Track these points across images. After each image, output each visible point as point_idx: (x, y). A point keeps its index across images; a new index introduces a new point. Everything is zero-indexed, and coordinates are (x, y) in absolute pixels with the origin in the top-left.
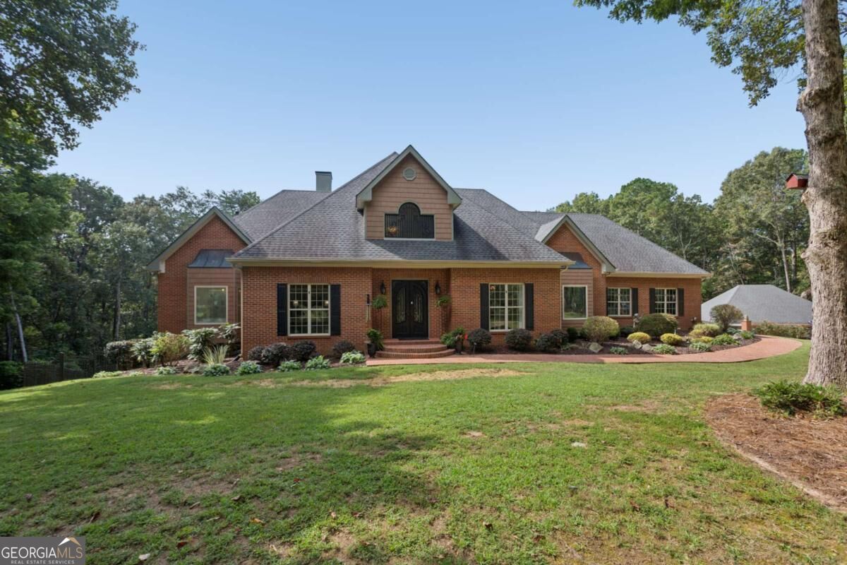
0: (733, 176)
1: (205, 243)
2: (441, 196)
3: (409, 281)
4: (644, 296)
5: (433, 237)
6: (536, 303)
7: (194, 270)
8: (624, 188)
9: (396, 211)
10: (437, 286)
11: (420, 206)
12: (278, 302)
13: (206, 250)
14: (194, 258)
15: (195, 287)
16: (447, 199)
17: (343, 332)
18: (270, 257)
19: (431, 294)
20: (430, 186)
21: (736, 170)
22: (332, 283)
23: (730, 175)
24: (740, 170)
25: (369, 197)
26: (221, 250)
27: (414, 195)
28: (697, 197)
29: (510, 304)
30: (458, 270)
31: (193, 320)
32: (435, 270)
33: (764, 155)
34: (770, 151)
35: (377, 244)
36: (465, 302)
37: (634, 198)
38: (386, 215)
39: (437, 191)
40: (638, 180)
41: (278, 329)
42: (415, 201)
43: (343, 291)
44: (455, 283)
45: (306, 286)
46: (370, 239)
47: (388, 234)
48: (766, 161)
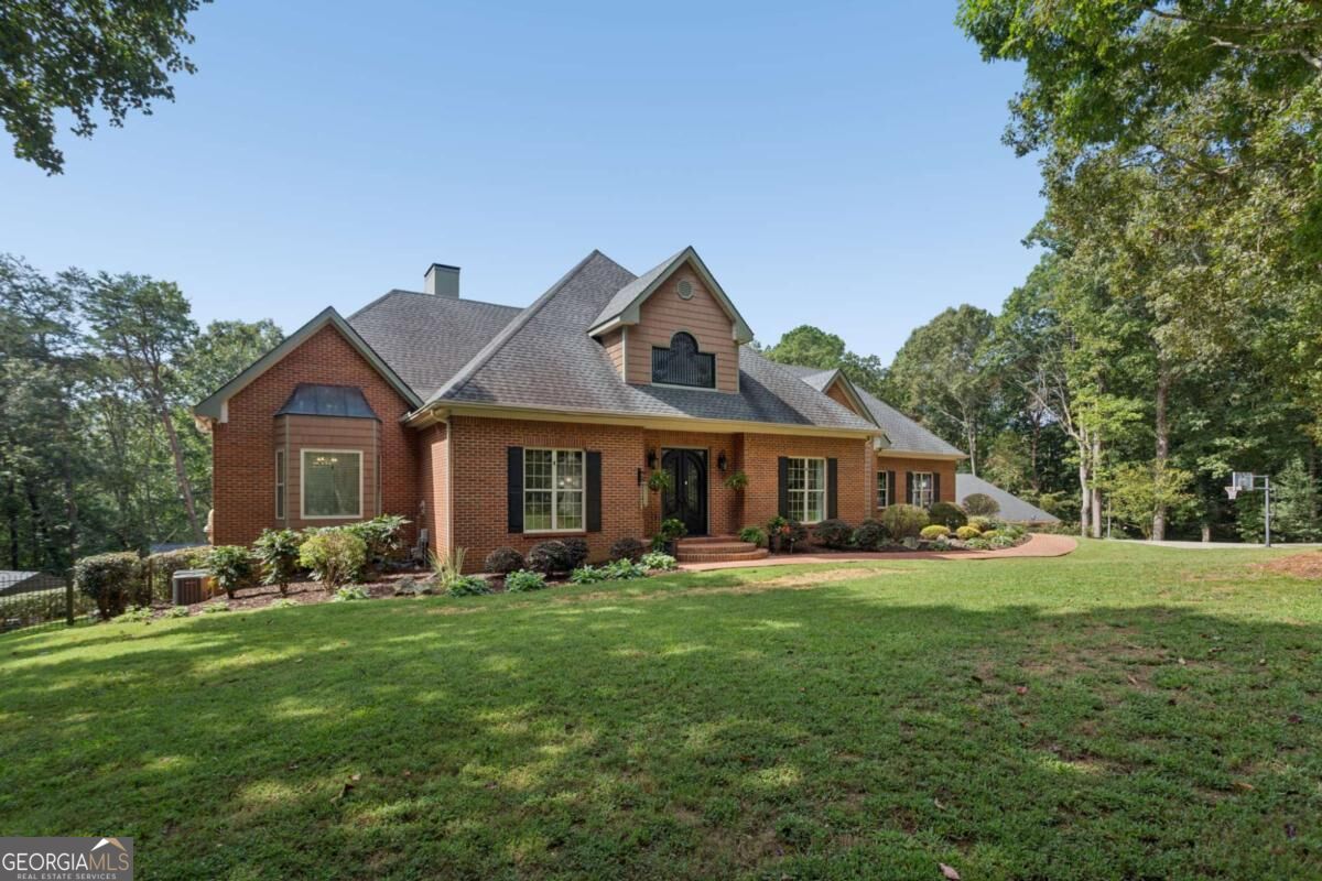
0: (920, 335)
1: (305, 373)
2: (726, 329)
3: (683, 451)
4: (901, 481)
5: (714, 386)
6: (840, 485)
7: (299, 420)
8: (786, 337)
9: (667, 343)
10: (721, 460)
11: (699, 339)
12: (509, 478)
13: (310, 385)
14: (287, 397)
15: (302, 451)
16: (731, 332)
17: (604, 527)
18: (501, 402)
19: (713, 470)
20: (711, 311)
21: (922, 328)
22: (589, 448)
23: (914, 333)
24: (927, 328)
25: (635, 319)
26: (337, 386)
27: (690, 322)
28: (874, 359)
29: (810, 487)
30: (754, 436)
31: (299, 511)
32: (717, 436)
33: (952, 312)
34: (957, 308)
35: (647, 392)
36: (762, 483)
37: (805, 353)
38: (654, 348)
39: (719, 320)
40: (804, 329)
41: (510, 521)
42: (692, 331)
43: (605, 462)
44: (749, 454)
45: (550, 452)
46: (632, 383)
47: (656, 379)
48: (955, 320)
